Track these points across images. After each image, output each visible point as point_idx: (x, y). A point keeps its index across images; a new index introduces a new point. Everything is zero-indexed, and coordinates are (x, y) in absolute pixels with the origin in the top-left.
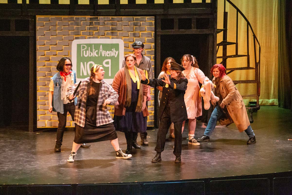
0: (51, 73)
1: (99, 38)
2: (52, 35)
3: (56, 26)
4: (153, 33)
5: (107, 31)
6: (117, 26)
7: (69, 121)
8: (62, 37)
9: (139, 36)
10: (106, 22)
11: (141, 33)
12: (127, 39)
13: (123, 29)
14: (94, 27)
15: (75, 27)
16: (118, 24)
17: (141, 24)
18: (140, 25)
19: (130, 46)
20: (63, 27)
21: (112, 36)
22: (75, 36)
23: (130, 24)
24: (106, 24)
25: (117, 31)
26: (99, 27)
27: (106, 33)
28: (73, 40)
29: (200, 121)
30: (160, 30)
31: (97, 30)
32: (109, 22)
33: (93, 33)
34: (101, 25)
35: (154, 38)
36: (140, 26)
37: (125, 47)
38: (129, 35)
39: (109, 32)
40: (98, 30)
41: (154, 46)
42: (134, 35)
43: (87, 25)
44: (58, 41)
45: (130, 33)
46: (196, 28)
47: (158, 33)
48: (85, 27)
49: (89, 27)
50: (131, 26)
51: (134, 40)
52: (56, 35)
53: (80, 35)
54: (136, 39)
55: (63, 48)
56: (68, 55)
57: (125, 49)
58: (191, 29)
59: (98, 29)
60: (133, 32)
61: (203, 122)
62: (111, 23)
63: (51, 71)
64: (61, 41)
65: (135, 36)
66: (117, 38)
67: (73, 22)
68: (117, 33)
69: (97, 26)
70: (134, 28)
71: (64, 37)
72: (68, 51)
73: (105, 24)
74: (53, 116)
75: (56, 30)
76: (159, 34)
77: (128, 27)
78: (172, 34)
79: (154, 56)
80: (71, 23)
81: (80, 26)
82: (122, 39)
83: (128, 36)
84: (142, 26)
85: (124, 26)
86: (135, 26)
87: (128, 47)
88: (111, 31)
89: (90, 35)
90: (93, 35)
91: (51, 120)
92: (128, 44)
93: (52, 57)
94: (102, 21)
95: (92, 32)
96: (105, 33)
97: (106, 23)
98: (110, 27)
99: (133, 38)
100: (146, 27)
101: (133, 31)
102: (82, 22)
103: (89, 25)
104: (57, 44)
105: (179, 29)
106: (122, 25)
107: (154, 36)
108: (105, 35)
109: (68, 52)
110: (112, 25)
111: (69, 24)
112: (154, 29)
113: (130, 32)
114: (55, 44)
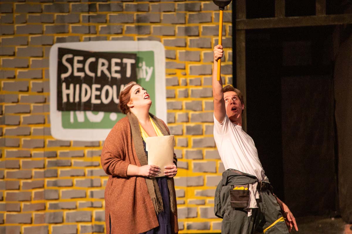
0: (4, 118)
1: (109, 40)
2: (4, 35)
3: (12, 12)
4: (230, 26)
5: (127, 23)
6: (150, 13)
7: (45, 224)
8: (27, 38)
9: (199, 33)
10: (124, 4)
11: (203, 27)
12: (171, 40)
13: (162, 18)
14: (99, 16)
15: (56, 15)
16: (151, 9)
17: (201, 6)
18: (199, 9)
19: (178, 55)
20: (29, 16)
21: (139, 34)
22: (56, 37)
23: (177, 8)
24: (124, 7)
25: (149, 24)
26: (110, 16)
27: (125, 29)
28: (52, 45)
29: (341, 219)
30: (245, 19)
31: (106, 22)
32: (131, 5)
33: (97, 29)
34: (114, 12)
35: (231, 37)
36: (201, 11)
37: (167, 58)
38: (175, 31)
39: (133, 26)
40: (108, 22)
41: (231, 54)
42: (188, 32)
43: (83, 12)
44: (17, 48)
45: (179, 28)
46: (325, 13)
47: (239, 27)
48: (78, 16)
49: (87, 15)
50: (180, 12)
51: (186, 44)
52: (14, 34)
53: (68, 32)
54: (191, 40)
55: (31, 63)
56: (42, 78)
57: (167, 64)
58: (315, 14)
59: (106, 20)
60: (183, 26)
61: (347, 222)
62: (135, 5)
63: (4, 112)
64: (26, 47)
65: (189, 35)
66: (150, 39)
67: (51, 4)
68: (149, 27)
69: (104, 13)
70: (187, 17)
71: (32, 38)
72: (41, 69)
73: (122, 7)
74: (9, 213)
75: (13, 23)
76: (242, 28)
77: (173, 14)
78: (271, 26)
79: (231, 76)
80: (45, 6)
81: (67, 14)
82: (160, 41)
83: (173, 34)
84: (203, 12)
85: (164, 12)
86: (190, 11)
87: (173, 57)
88: (137, 24)
89: (89, 33)
90: (96, 33)
91: (3, 223)
92: (175, 51)
93: (4, 83)
94: (116, 2)
95: (95, 27)
96: (122, 29)
97: (126, 6)
98: (133, 15)
99: (185, 39)
100: (214, 12)
101: (183, 22)
102: (71, 4)
103: (87, 11)
104: (16, 54)
105: (287, 15)
106: (160, 11)
107: (231, 32)
108: (124, 32)
109: (42, 71)
110: (138, 11)
111: (42, 9)
112: (230, 18)
113: (177, 26)
114: (12, 54)
